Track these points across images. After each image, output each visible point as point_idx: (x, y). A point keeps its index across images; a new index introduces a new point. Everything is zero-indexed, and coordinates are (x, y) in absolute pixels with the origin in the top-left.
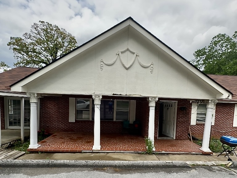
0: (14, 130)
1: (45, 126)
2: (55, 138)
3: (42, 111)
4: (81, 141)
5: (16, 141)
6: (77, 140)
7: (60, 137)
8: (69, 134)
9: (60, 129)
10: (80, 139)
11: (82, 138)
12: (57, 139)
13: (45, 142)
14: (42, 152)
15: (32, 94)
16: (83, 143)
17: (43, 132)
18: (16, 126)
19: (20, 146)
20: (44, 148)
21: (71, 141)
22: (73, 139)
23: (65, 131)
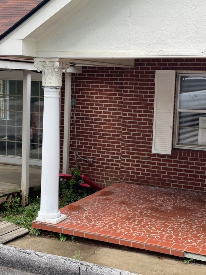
0: (9, 167)
1: (85, 161)
2: (107, 199)
3: (76, 114)
4: (185, 222)
5: (8, 195)
6: (175, 215)
7: (123, 199)
8: (151, 192)
9: (123, 175)
10: (185, 216)
11: (192, 211)
12: (112, 205)
13: (79, 208)
14: (68, 237)
15: (47, 63)
16: (191, 229)
17: (78, 178)
18: (14, 154)
19: (18, 212)
20: (75, 226)
21: (153, 217)
22: (160, 211)
23: (140, 181)
